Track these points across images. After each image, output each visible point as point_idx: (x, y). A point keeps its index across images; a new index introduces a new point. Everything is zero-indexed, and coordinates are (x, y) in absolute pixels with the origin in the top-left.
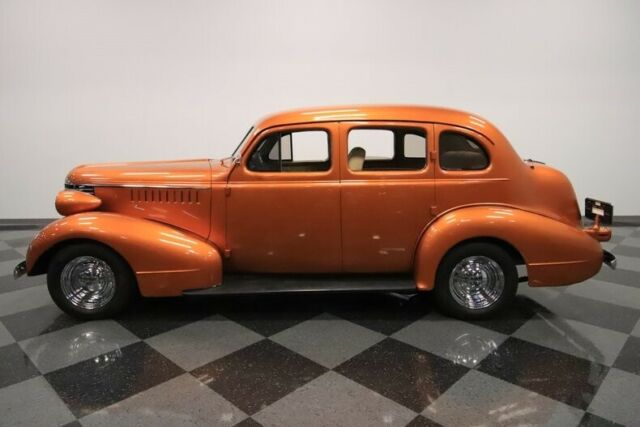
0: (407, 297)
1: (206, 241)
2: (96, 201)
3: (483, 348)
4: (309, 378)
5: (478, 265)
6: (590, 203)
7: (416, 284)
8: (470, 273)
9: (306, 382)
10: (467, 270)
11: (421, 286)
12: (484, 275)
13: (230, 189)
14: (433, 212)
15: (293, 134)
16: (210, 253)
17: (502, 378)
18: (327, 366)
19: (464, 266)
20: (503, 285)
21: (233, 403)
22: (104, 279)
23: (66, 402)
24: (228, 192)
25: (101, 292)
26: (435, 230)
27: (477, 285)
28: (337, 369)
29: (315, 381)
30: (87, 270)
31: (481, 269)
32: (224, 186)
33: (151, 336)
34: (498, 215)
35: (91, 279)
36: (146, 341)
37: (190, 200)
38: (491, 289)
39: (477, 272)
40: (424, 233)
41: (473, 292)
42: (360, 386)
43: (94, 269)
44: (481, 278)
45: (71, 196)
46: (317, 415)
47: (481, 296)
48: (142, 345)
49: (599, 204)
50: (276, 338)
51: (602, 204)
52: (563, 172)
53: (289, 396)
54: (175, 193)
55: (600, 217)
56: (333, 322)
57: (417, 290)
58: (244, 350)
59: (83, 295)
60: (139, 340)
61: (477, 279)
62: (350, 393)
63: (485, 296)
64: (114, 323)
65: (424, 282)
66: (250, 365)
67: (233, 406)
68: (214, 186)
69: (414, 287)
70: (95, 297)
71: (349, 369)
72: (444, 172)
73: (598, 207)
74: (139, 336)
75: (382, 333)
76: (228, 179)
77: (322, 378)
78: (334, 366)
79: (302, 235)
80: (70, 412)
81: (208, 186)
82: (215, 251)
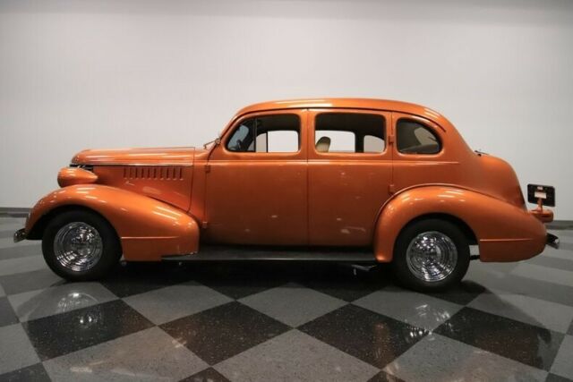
0: (366, 269)
1: (187, 213)
2: (94, 177)
3: (438, 320)
4: (272, 335)
5: (432, 240)
6: (532, 189)
7: (375, 256)
8: (425, 248)
9: (269, 338)
10: (421, 245)
11: (380, 258)
12: (439, 251)
13: (210, 166)
14: (391, 191)
15: (269, 133)
16: (190, 224)
17: (461, 341)
18: (291, 325)
19: (419, 241)
20: (456, 258)
21: (197, 354)
22: (93, 244)
23: (35, 346)
24: (208, 169)
25: (89, 256)
26: (391, 208)
27: (431, 260)
28: (301, 328)
29: (278, 337)
30: (78, 235)
31: (435, 244)
32: (205, 164)
33: (129, 295)
34: (449, 195)
35: (82, 244)
36: (124, 299)
37: (174, 177)
38: (445, 263)
39: (432, 247)
40: (382, 211)
41: (428, 266)
42: (323, 343)
43: (85, 235)
44: (435, 253)
45: (72, 172)
46: (279, 367)
47: (436, 270)
48: (119, 303)
49: (541, 189)
50: (244, 301)
51: (544, 187)
52: (506, 160)
53: (251, 350)
54: (162, 170)
55: (543, 199)
56: (299, 290)
57: (377, 262)
58: (214, 309)
59: (73, 258)
60: (118, 298)
61: (432, 254)
62: (312, 349)
63: (440, 269)
64: (98, 284)
65: (383, 254)
66: (218, 322)
67: (196, 356)
68: (196, 164)
69: (374, 259)
70: (83, 261)
71: (312, 328)
72: (400, 154)
73: (540, 191)
74: (118, 295)
75: (344, 300)
76: (208, 158)
77: (286, 335)
78: (298, 325)
79: (274, 216)
80: (36, 355)
81: (191, 164)
82: (194, 222)
